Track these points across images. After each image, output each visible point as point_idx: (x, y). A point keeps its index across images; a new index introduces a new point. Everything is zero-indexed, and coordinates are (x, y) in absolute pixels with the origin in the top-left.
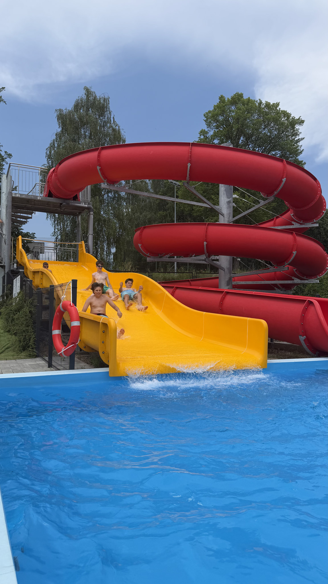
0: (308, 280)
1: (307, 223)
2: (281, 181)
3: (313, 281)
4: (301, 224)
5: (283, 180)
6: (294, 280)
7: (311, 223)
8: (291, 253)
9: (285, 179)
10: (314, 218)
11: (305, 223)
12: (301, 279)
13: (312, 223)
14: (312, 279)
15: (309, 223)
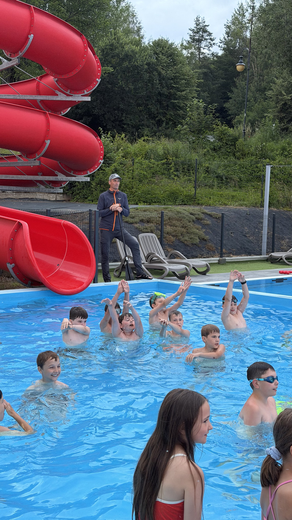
0: (75, 176)
1: (76, 95)
2: (27, 38)
3: (82, 179)
4: (68, 95)
5: (29, 36)
6: (57, 176)
7: (80, 95)
8: (44, 143)
9: (32, 35)
10: (84, 89)
11: (73, 95)
12: (68, 175)
13: (82, 96)
14: (81, 176)
15: (77, 95)
